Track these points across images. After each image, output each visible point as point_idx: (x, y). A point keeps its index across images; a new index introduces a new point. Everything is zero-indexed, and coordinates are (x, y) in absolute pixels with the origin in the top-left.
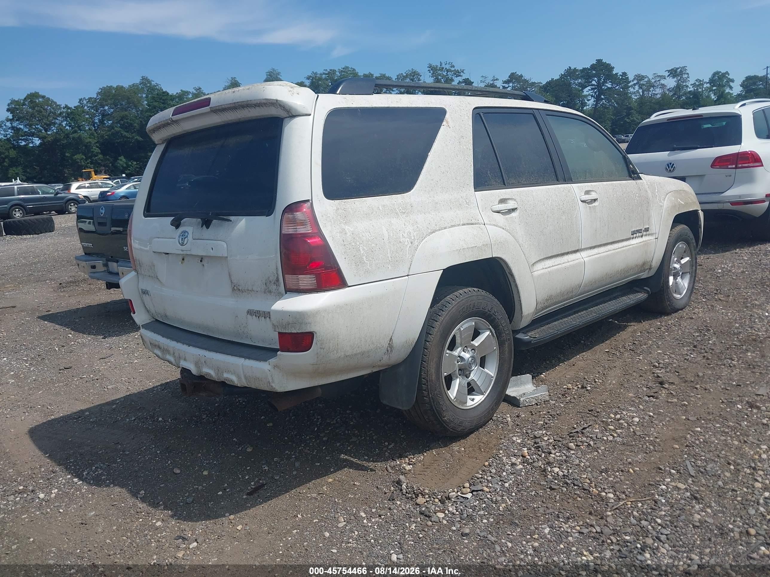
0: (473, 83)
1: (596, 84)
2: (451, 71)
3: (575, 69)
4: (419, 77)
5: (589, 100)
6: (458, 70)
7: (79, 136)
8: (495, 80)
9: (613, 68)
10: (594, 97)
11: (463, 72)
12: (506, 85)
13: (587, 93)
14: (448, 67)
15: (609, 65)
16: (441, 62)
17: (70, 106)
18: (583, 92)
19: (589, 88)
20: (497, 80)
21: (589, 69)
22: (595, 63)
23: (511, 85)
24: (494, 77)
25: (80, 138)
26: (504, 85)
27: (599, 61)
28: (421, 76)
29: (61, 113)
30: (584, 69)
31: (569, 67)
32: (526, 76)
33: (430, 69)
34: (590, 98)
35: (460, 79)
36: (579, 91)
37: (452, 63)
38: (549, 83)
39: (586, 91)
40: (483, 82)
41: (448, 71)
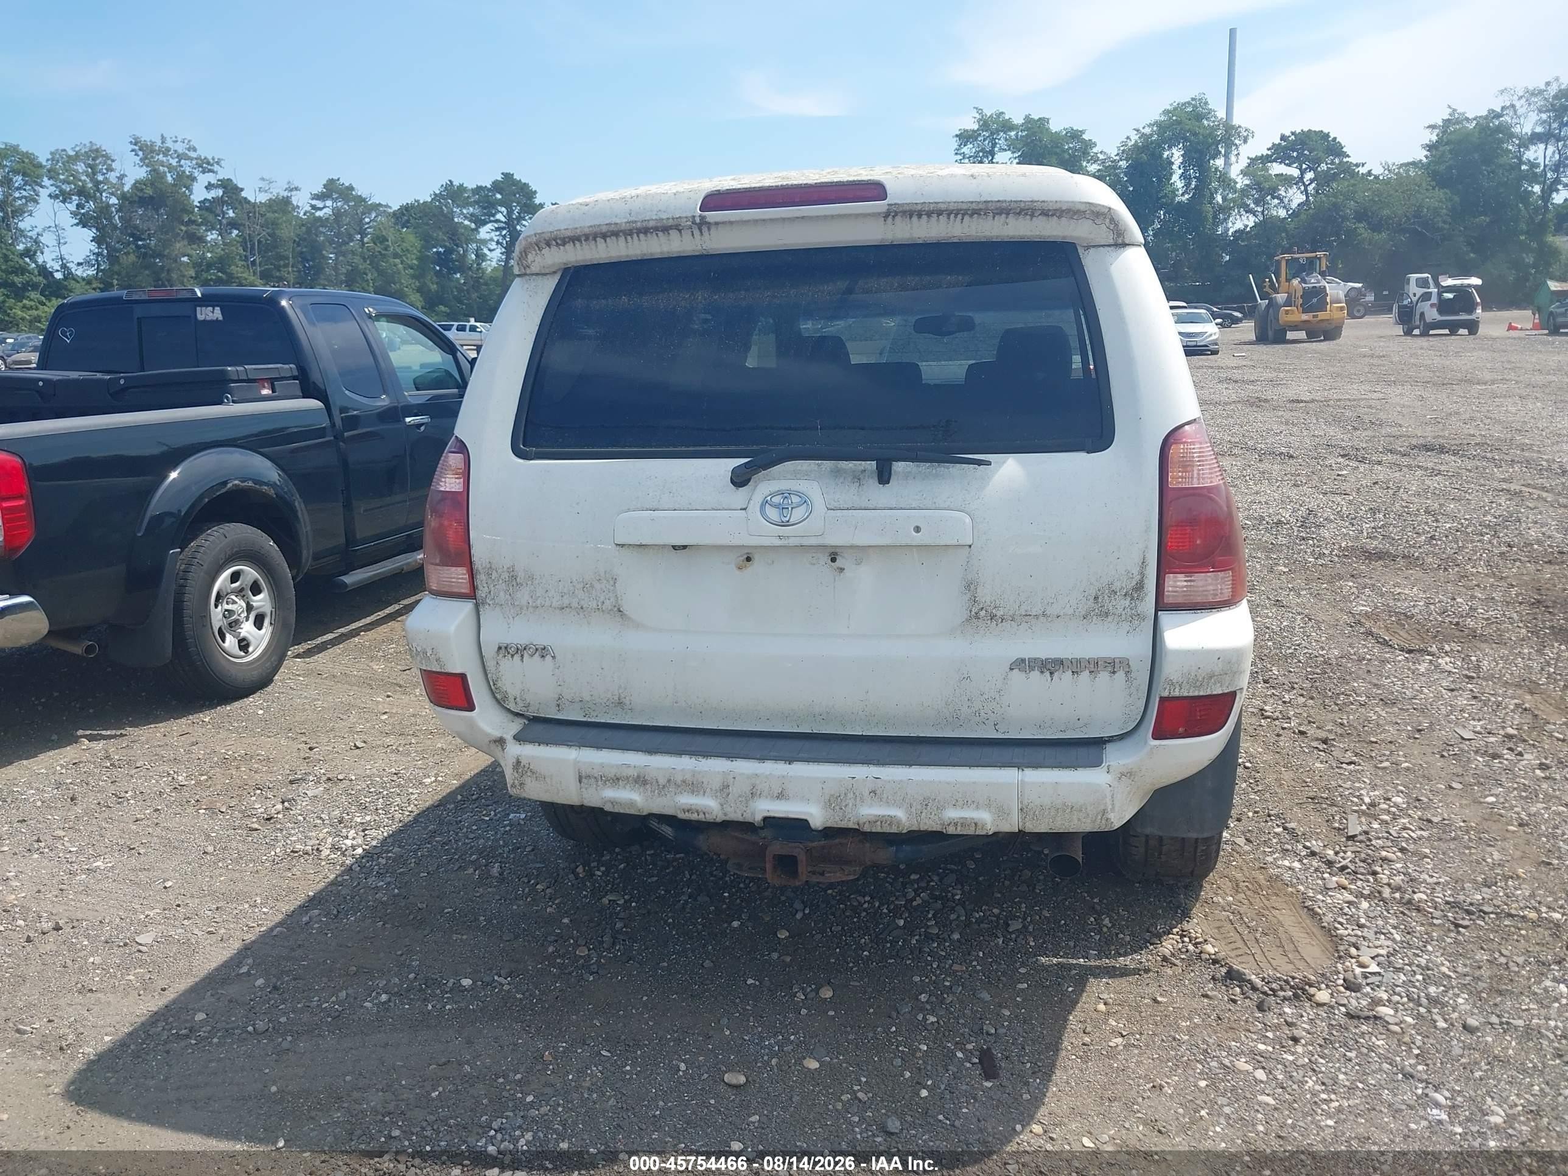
0: (242, 190)
1: (503, 219)
2: (191, 159)
3: (461, 185)
4: (109, 162)
5: (494, 250)
6: (205, 158)
8: (291, 190)
9: (535, 192)
10: (501, 244)
11: (218, 163)
12: (319, 204)
13: (488, 237)
14: (180, 148)
15: (526, 185)
16: (162, 136)
18: (479, 233)
19: (489, 226)
20: (296, 189)
21: (489, 190)
22: (499, 179)
23: (329, 203)
24: (289, 183)
26: (314, 202)
27: (508, 176)
28: (113, 161)
30: (479, 189)
31: (450, 181)
32: (361, 190)
33: (137, 148)
34: (493, 245)
35: (211, 178)
36: (473, 230)
37: (189, 141)
38: (406, 209)
39: (485, 232)
40: (266, 191)
41: (180, 157)
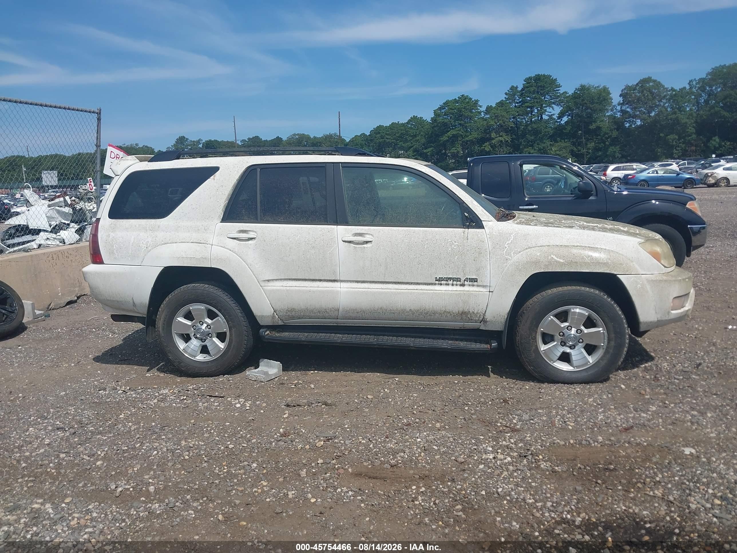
7: (677, 117)
17: (676, 89)
25: (677, 119)
29: (665, 96)
